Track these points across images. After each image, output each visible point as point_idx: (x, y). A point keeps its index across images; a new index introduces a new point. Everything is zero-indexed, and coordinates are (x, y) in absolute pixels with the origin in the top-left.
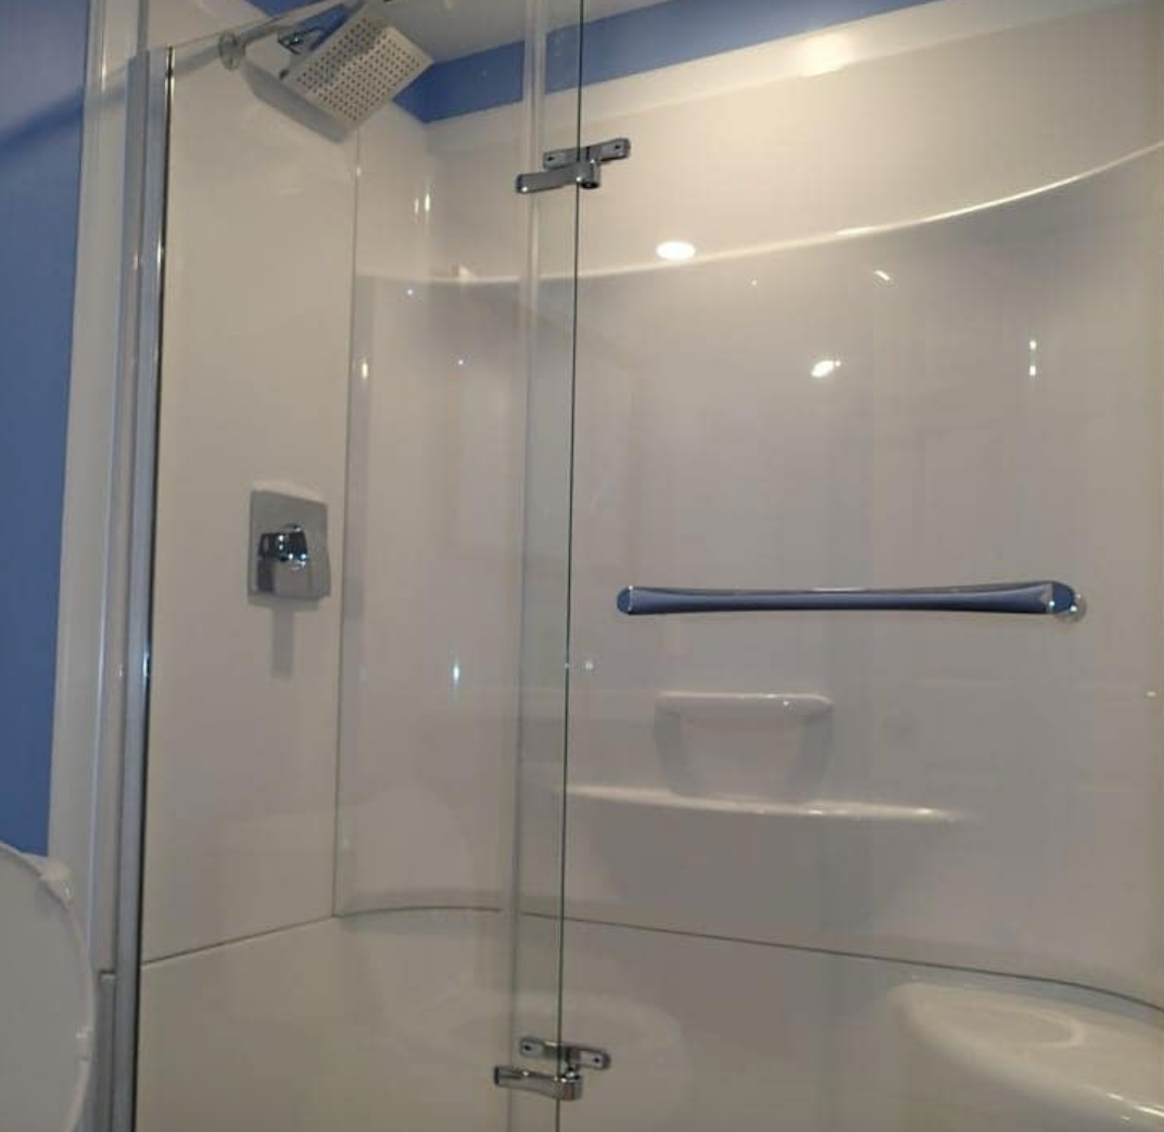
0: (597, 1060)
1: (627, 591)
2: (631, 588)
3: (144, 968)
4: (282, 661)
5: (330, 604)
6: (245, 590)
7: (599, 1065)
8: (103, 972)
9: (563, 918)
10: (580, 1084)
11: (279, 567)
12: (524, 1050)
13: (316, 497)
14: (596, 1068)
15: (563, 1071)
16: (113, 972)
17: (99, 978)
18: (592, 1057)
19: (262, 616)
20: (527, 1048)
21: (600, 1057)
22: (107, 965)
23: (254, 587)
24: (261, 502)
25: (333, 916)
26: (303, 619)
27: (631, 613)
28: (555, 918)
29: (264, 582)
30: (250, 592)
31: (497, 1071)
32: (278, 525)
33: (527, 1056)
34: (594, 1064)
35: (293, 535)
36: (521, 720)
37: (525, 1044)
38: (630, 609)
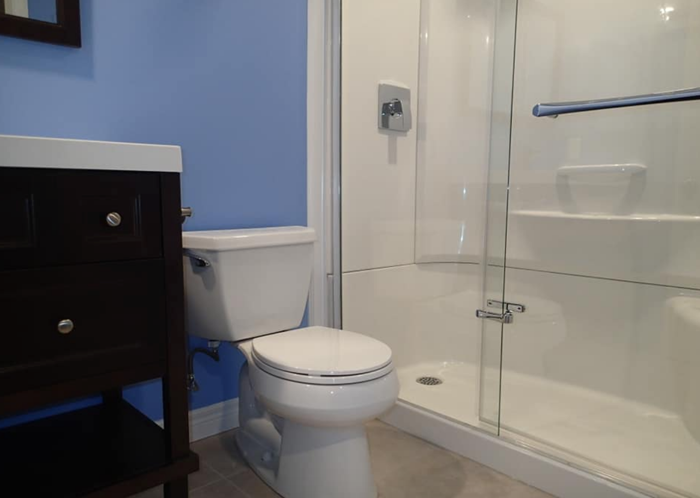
0: (519, 309)
1: (537, 106)
2: (539, 104)
3: (343, 274)
4: (393, 158)
5: (412, 133)
6: (377, 127)
7: (520, 310)
8: (328, 274)
9: (505, 267)
10: (512, 318)
11: (391, 117)
12: (489, 305)
13: (405, 87)
14: (519, 312)
15: (504, 313)
16: (332, 274)
17: (327, 277)
18: (518, 307)
19: (384, 138)
20: (490, 303)
21: (521, 307)
22: (330, 272)
23: (381, 126)
24: (383, 89)
25: (415, 263)
26: (400, 140)
27: (539, 116)
28: (503, 267)
29: (385, 124)
30: (379, 128)
31: (477, 312)
32: (390, 99)
33: (489, 306)
34: (518, 310)
35: (396, 103)
36: (489, 185)
37: (489, 302)
38: (538, 114)
